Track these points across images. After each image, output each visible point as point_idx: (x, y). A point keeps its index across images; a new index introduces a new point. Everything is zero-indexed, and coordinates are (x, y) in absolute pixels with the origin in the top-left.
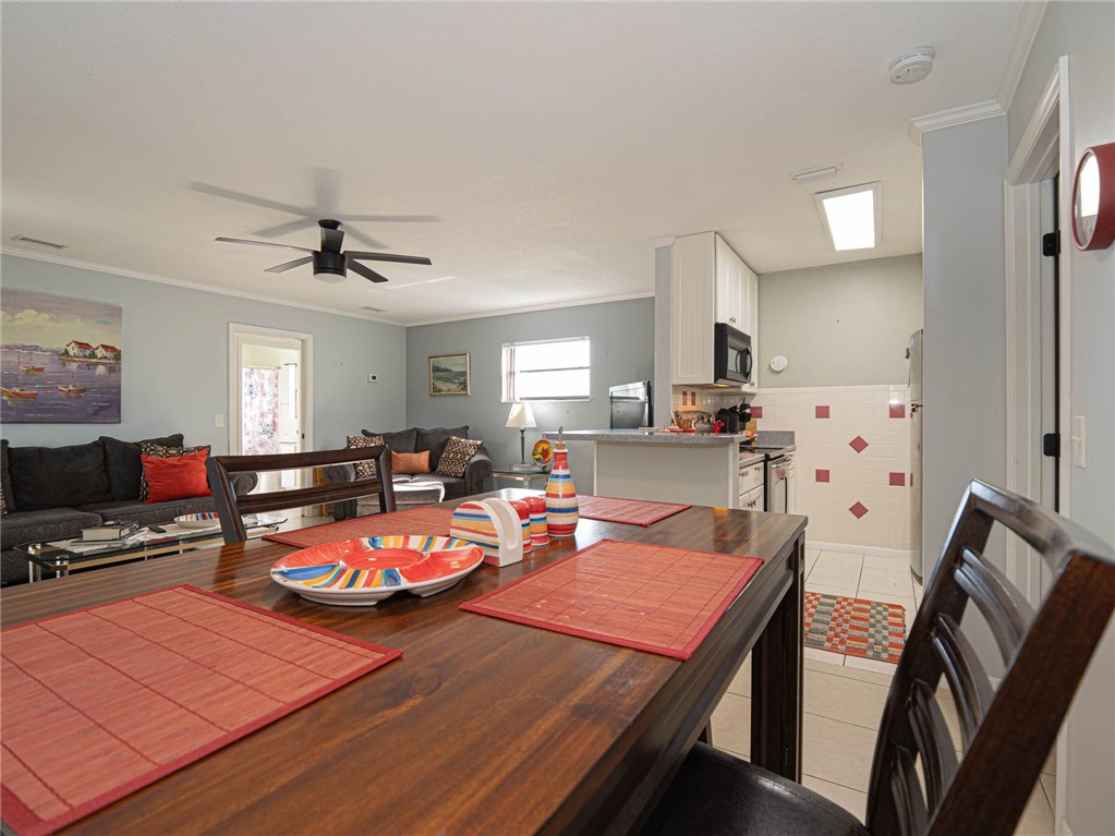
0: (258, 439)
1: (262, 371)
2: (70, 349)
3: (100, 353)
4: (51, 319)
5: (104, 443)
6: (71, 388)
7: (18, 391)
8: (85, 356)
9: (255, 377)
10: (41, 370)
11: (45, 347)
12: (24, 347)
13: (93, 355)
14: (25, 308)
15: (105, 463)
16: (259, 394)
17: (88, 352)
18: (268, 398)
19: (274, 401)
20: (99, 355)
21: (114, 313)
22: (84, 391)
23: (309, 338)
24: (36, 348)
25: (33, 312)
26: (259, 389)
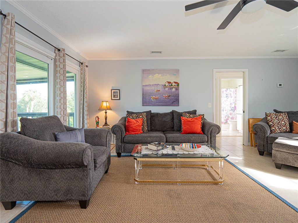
0: (229, 112)
1: (231, 89)
2: (166, 84)
3: (174, 84)
4: (161, 76)
5: (173, 112)
6: (166, 95)
7: (154, 97)
8: (170, 86)
9: (228, 91)
10: (159, 91)
11: (160, 84)
12: (155, 85)
13: (172, 85)
14: (155, 74)
15: (173, 119)
16: (230, 97)
17: (170, 84)
18: (232, 98)
19: (235, 99)
20: (173, 85)
21: (177, 71)
22: (169, 96)
23: (246, 71)
24: (158, 85)
25: (157, 74)
26: (230, 95)
